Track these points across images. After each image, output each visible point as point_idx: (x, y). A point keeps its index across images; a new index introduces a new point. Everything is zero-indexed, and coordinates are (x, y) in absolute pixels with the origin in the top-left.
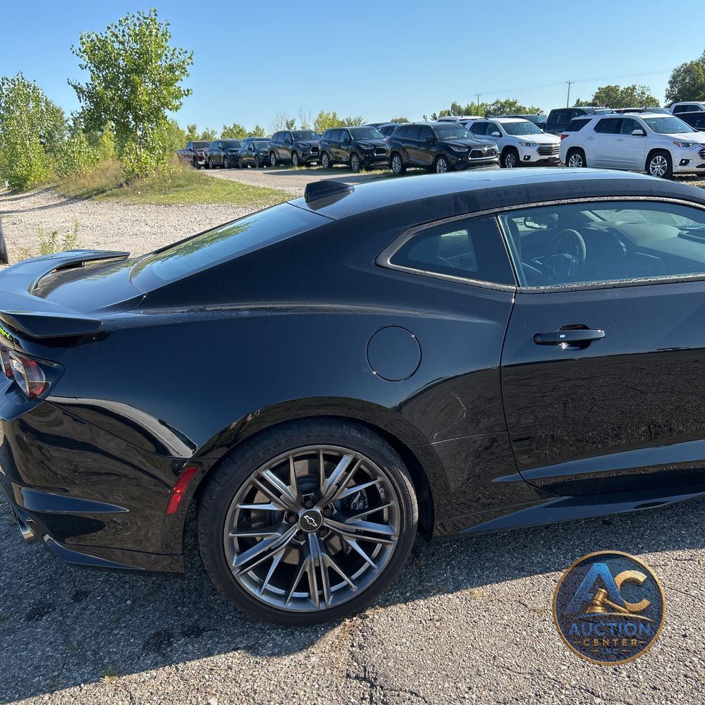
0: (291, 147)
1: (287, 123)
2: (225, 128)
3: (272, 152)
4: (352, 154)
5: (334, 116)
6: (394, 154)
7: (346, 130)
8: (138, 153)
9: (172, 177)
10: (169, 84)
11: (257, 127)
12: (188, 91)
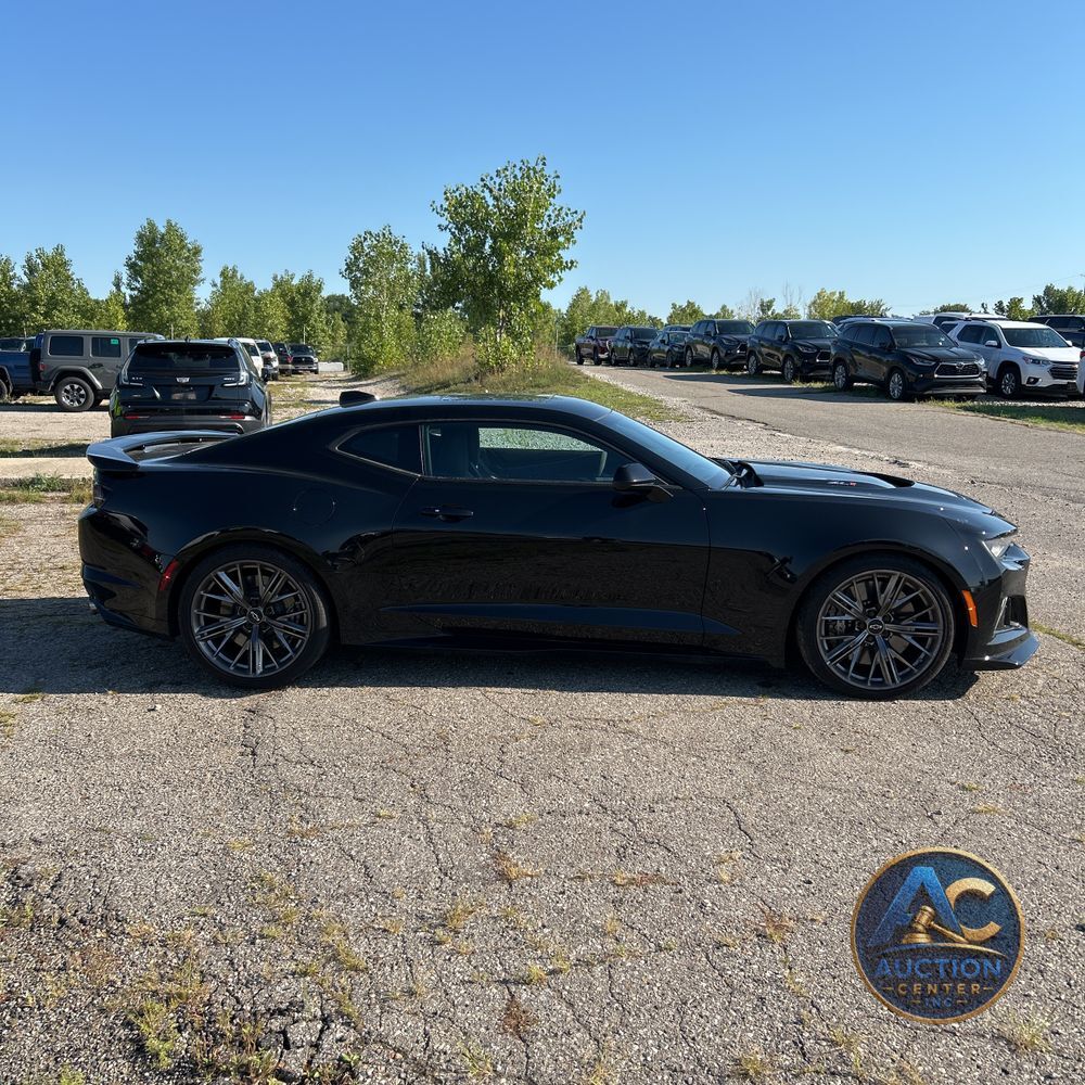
0: (712, 342)
1: (762, 305)
2: (674, 306)
3: (688, 347)
4: (787, 357)
5: (842, 295)
6: (839, 361)
7: (785, 324)
8: (498, 339)
9: (534, 375)
10: (548, 252)
11: (724, 307)
12: (572, 262)
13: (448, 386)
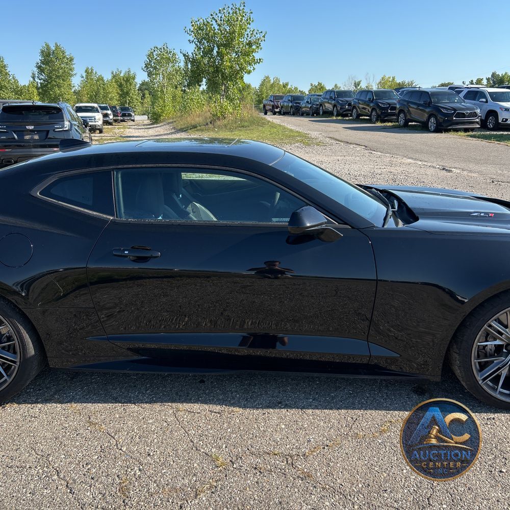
0: (333, 102)
1: (355, 84)
2: (312, 85)
3: (321, 105)
4: (373, 109)
5: (394, 79)
6: (401, 111)
7: (372, 92)
8: (222, 102)
9: (241, 121)
10: (247, 54)
11: (336, 85)
12: (260, 60)
13: (196, 127)
